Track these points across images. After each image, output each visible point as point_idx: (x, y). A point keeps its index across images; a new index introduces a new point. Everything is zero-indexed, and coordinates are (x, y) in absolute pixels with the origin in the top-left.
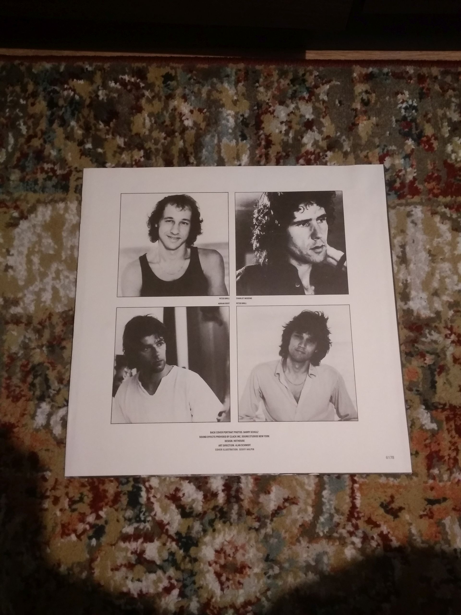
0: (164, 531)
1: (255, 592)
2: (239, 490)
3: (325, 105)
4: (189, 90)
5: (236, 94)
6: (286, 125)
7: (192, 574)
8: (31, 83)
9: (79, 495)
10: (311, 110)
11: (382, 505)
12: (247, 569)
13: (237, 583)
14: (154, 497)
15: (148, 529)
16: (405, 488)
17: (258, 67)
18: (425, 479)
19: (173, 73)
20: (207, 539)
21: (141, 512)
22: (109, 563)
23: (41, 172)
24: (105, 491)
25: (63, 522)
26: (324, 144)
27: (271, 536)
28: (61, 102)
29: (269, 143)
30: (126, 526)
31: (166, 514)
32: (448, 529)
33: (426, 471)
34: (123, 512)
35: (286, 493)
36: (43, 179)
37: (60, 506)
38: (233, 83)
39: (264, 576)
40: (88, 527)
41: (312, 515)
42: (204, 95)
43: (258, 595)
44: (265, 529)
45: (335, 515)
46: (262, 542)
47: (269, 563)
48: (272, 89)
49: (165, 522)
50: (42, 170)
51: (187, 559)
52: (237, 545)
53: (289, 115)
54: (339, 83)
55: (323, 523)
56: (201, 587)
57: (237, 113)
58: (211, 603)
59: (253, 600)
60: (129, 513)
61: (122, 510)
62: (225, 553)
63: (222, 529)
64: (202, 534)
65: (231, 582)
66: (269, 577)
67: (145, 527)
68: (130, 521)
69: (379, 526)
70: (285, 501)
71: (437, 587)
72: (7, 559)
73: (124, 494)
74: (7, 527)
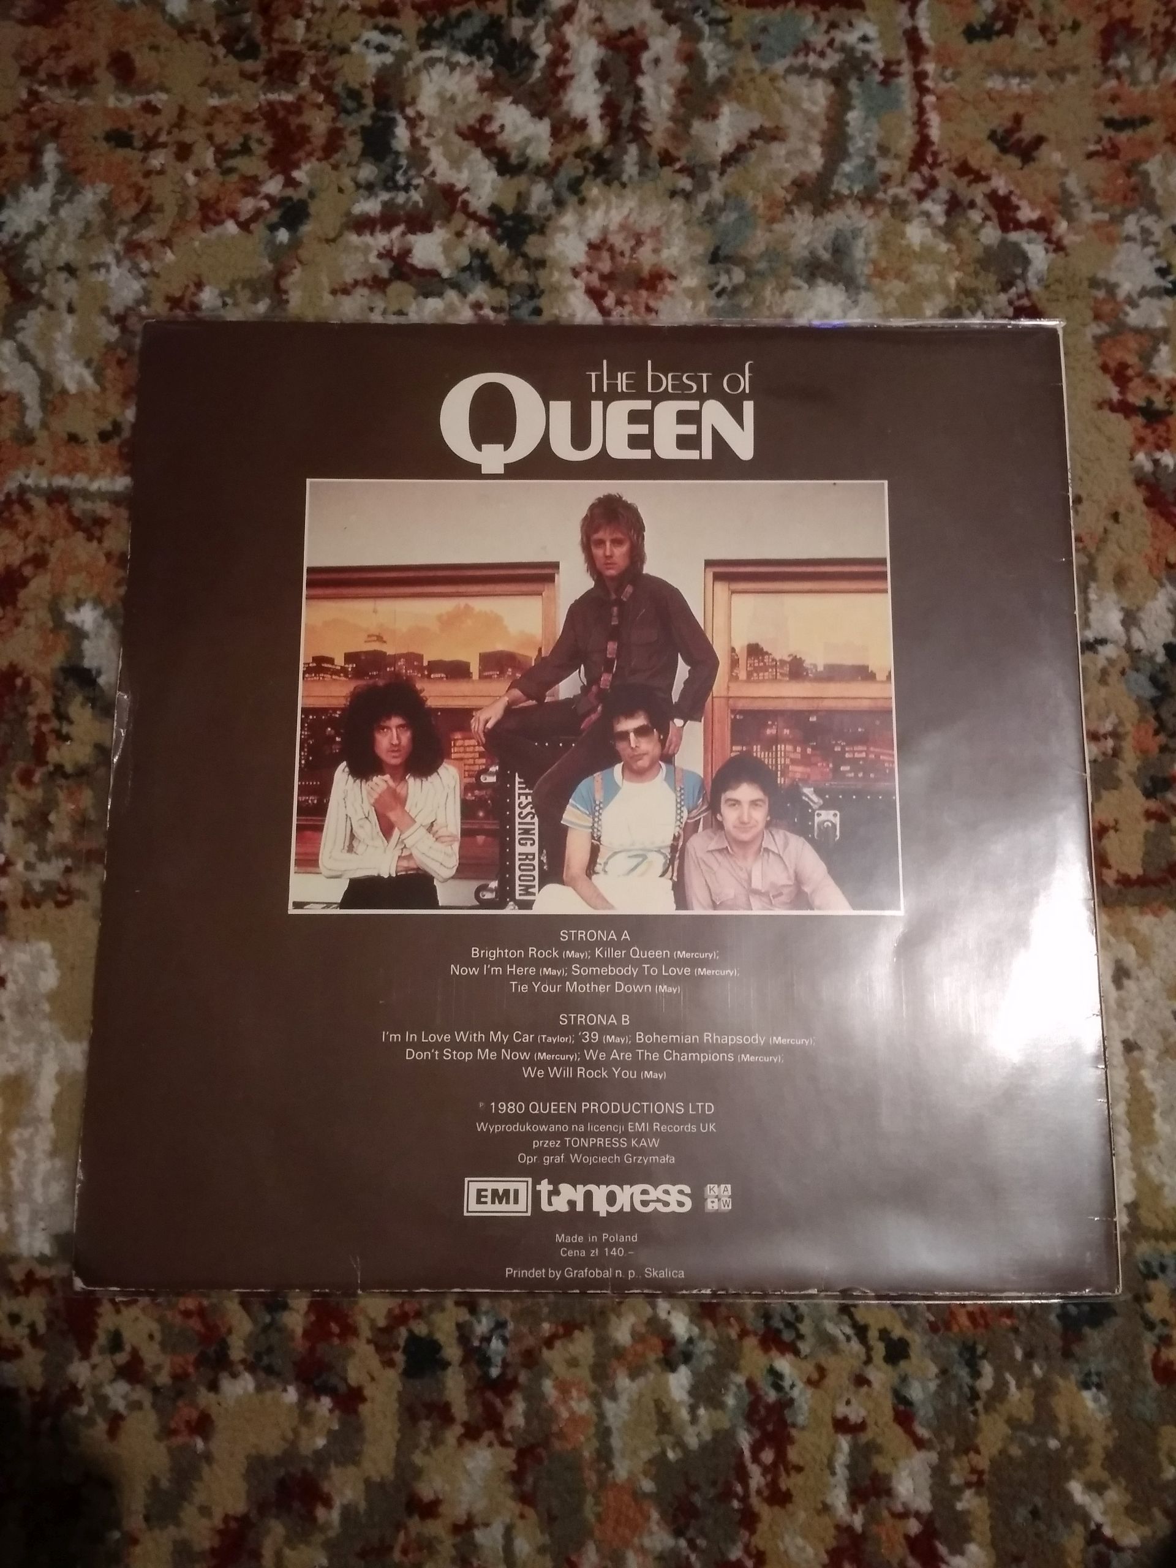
0: (459, 205)
2: (639, 114)
7: (533, 293)
9: (241, 140)
11: (992, 136)
12: (667, 281)
13: (643, 310)
14: (429, 135)
15: (416, 203)
16: (1051, 99)
18: (1096, 75)
20: (568, 219)
21: (396, 168)
22: (325, 280)
24: (305, 128)
25: (203, 197)
27: (722, 209)
30: (362, 200)
31: (459, 170)
32: (1154, 182)
33: (1099, 62)
34: (352, 170)
35: (754, 121)
37: (193, 162)
39: (706, 290)
40: (266, 205)
41: (821, 161)
44: (706, 193)
45: (879, 158)
46: (700, 221)
47: (719, 264)
49: (460, 186)
51: (519, 263)
52: (639, 231)
55: (847, 176)
56: (555, 322)
60: (367, 172)
61: (349, 165)
62: (611, 249)
63: (601, 197)
64: (551, 209)
65: (628, 306)
66: (719, 295)
67: (408, 199)
68: (370, 188)
69: (986, 179)
70: (754, 135)
71: (1134, 304)
72: (67, 281)
73: (353, 133)
74: (63, 213)
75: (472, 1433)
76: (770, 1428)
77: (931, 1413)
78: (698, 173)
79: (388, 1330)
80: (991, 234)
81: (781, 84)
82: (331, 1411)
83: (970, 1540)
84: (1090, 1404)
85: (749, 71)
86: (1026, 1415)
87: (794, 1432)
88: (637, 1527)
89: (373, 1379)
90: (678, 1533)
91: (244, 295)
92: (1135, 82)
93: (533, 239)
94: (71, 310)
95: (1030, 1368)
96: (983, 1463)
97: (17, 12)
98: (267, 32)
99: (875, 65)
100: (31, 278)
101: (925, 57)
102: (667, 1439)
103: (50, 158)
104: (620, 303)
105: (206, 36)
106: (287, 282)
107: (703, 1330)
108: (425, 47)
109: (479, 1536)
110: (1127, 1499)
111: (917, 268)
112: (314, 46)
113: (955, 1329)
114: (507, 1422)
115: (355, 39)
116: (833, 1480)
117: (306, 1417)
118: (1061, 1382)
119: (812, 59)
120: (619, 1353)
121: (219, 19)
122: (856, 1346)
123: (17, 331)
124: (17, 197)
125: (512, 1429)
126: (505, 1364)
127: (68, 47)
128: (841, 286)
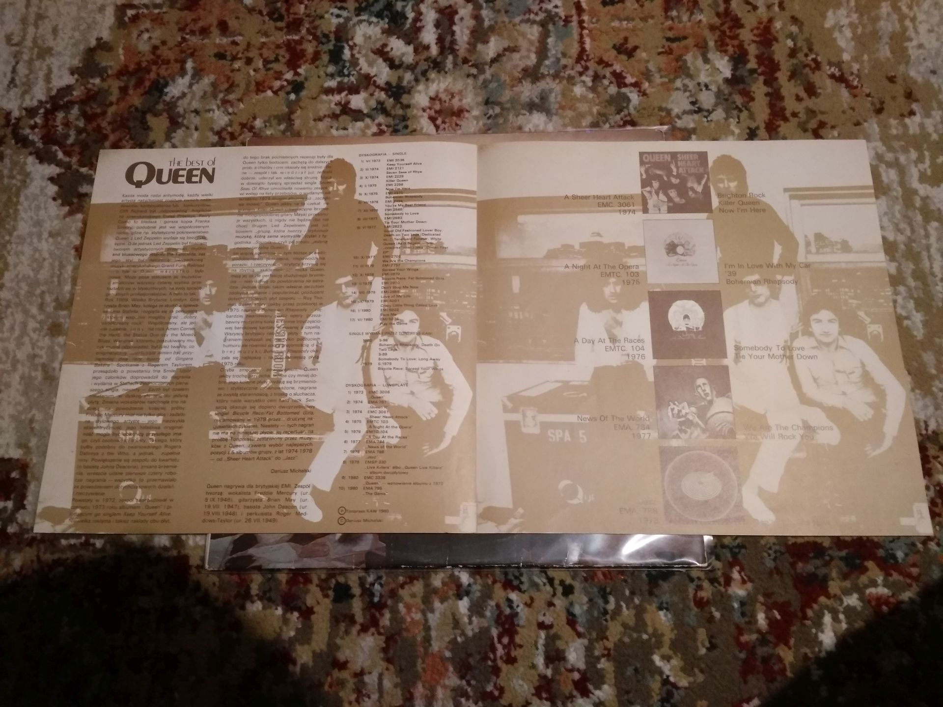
0: (372, 82)
2: (453, 42)
7: (404, 119)
9: (275, 56)
11: (614, 47)
12: (465, 113)
13: (454, 125)
14: (359, 53)
15: (353, 82)
16: (641, 30)
18: (662, 19)
20: (421, 87)
21: (344, 67)
22: (311, 116)
24: (303, 51)
25: (257, 81)
27: (491, 82)
30: (329, 81)
31: (372, 68)
32: (689, 64)
33: (663, 14)
34: (324, 68)
35: (506, 44)
37: (253, 65)
39: (483, 116)
40: (285, 83)
41: (535, 60)
44: (483, 75)
45: (562, 58)
46: (480, 87)
47: (489, 105)
49: (372, 74)
51: (399, 106)
52: (453, 92)
55: (547, 66)
56: (414, 130)
60: (331, 69)
61: (323, 66)
62: (440, 100)
63: (436, 78)
64: (413, 83)
65: (447, 125)
66: (489, 118)
67: (350, 80)
68: (332, 76)
69: (612, 65)
70: (505, 50)
71: (679, 117)
72: (195, 117)
73: (325, 52)
74: (194, 88)
75: (364, 629)
76: (507, 626)
77: (584, 621)
78: (480, 67)
79: (326, 580)
80: (613, 90)
81: (518, 27)
82: (298, 618)
83: (603, 683)
84: (663, 618)
85: (504, 22)
86: (632, 622)
87: (518, 629)
88: (442, 675)
89: (318, 603)
90: (462, 677)
91: (274, 122)
92: (680, 22)
93: (405, 96)
94: (196, 129)
95: (633, 600)
96: (610, 645)
97: (178, 5)
98: (288, 10)
99: (560, 18)
100: (179, 115)
101: (584, 14)
102: (458, 632)
103: (189, 65)
104: (444, 122)
105: (260, 13)
106: (293, 117)
107: (474, 579)
108: (358, 15)
109: (367, 678)
110: (682, 664)
111: (578, 105)
112: (308, 16)
113: (596, 580)
114: (381, 623)
115: (327, 12)
116: (537, 652)
117: (285, 621)
118: (648, 607)
119: (532, 16)
120: (435, 591)
121: (266, 5)
122: (548, 588)
123: (171, 138)
124: (174, 81)
125: (383, 627)
126: (381, 596)
127: (200, 19)
128: (544, 114)
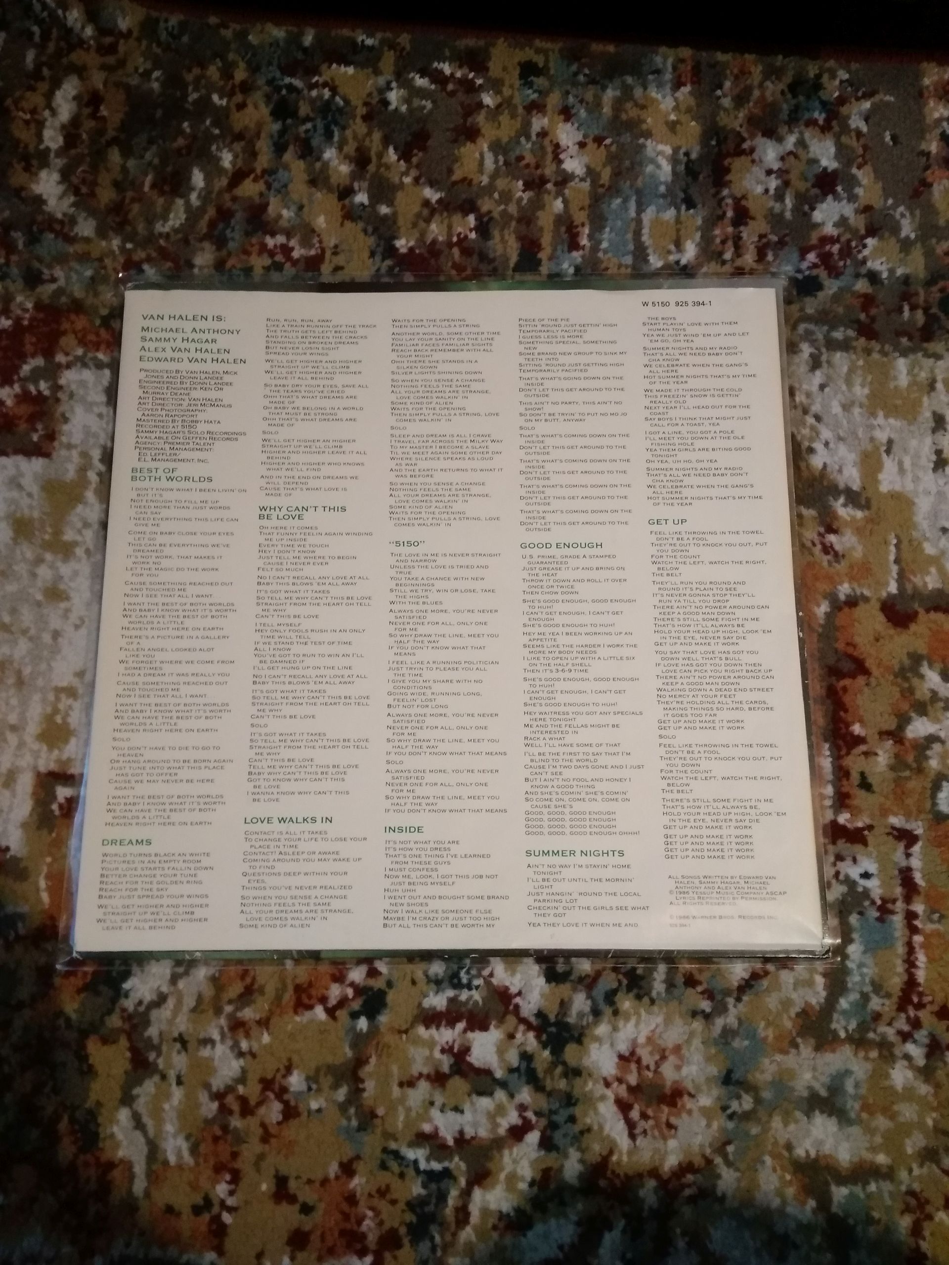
0: (511, 1007)
1: (701, 1146)
3: (862, 141)
4: (576, 96)
5: (676, 108)
6: (776, 178)
7: (569, 1100)
8: (242, 65)
10: (833, 150)
13: (664, 1126)
15: (476, 1002)
17: (721, 57)
19: (540, 60)
20: (602, 1029)
21: (462, 968)
22: (395, 1071)
23: (260, 253)
25: (298, 981)
26: (859, 223)
27: (736, 1033)
28: (304, 109)
29: (742, 216)
30: (431, 994)
31: (513, 975)
34: (423, 966)
36: (264, 268)
38: (669, 86)
39: (720, 1111)
40: (350, 992)
41: (824, 994)
42: (607, 110)
43: (708, 1151)
44: (723, 1017)
45: (872, 995)
46: (716, 1043)
47: (731, 1088)
48: (748, 102)
49: (514, 990)
50: (263, 248)
51: (559, 1070)
52: (663, 1046)
53: (782, 159)
54: (892, 99)
55: (844, 1012)
56: (589, 1130)
57: (676, 150)
58: (610, 1166)
59: (698, 1161)
60: (438, 969)
61: (423, 961)
62: (639, 1061)
63: (632, 1011)
64: (591, 1018)
65: (651, 1122)
66: (731, 1117)
67: (471, 997)
68: (438, 983)
72: (179, 1052)
74: (181, 984)
78: (717, 997)
91: (326, 1081)
93: (571, 1047)
94: (179, 1082)
99: (873, 903)
100: (150, 1046)
101: (916, 898)
104: (643, 1116)
106: (362, 1072)
111: (898, 1107)
123: (133, 1098)
128: (834, 1120)
